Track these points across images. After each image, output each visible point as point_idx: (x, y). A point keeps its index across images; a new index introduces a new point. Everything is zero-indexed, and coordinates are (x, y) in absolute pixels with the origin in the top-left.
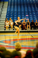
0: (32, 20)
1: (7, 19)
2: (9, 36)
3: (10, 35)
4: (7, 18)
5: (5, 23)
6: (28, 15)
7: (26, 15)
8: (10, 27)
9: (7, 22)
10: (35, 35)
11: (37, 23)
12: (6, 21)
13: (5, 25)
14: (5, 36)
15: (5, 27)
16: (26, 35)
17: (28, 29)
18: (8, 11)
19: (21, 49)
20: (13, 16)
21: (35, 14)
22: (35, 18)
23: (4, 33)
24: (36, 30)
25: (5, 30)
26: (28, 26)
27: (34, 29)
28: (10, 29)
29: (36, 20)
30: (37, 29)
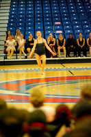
0: (70, 34)
1: (9, 33)
2: (16, 73)
3: (17, 71)
4: (11, 31)
5: (5, 42)
6: (59, 23)
7: (56, 23)
8: (17, 52)
9: (11, 40)
10: (77, 69)
11: (81, 40)
12: (7, 36)
13: (6, 47)
14: (7, 72)
15: (6, 52)
16: (55, 70)
17: (60, 55)
18: (11, 14)
19: (45, 104)
20: (25, 26)
21: (76, 20)
22: (78, 29)
23: (5, 65)
24: (79, 58)
25: (5, 58)
26: (59, 48)
27: (75, 55)
28: (18, 57)
29: (79, 33)
30: (82, 55)
